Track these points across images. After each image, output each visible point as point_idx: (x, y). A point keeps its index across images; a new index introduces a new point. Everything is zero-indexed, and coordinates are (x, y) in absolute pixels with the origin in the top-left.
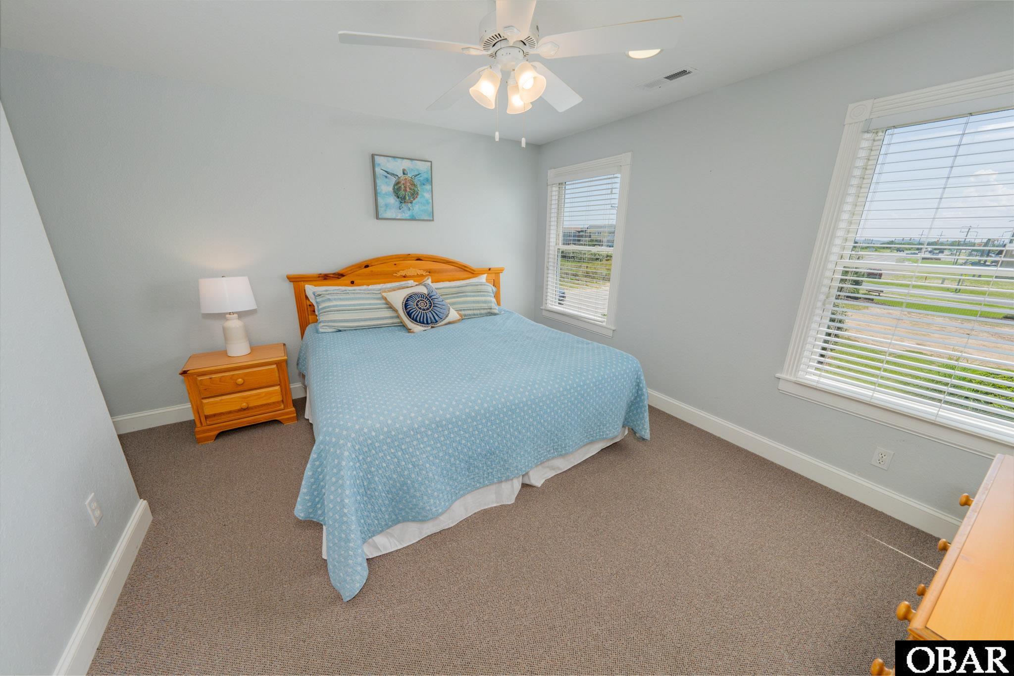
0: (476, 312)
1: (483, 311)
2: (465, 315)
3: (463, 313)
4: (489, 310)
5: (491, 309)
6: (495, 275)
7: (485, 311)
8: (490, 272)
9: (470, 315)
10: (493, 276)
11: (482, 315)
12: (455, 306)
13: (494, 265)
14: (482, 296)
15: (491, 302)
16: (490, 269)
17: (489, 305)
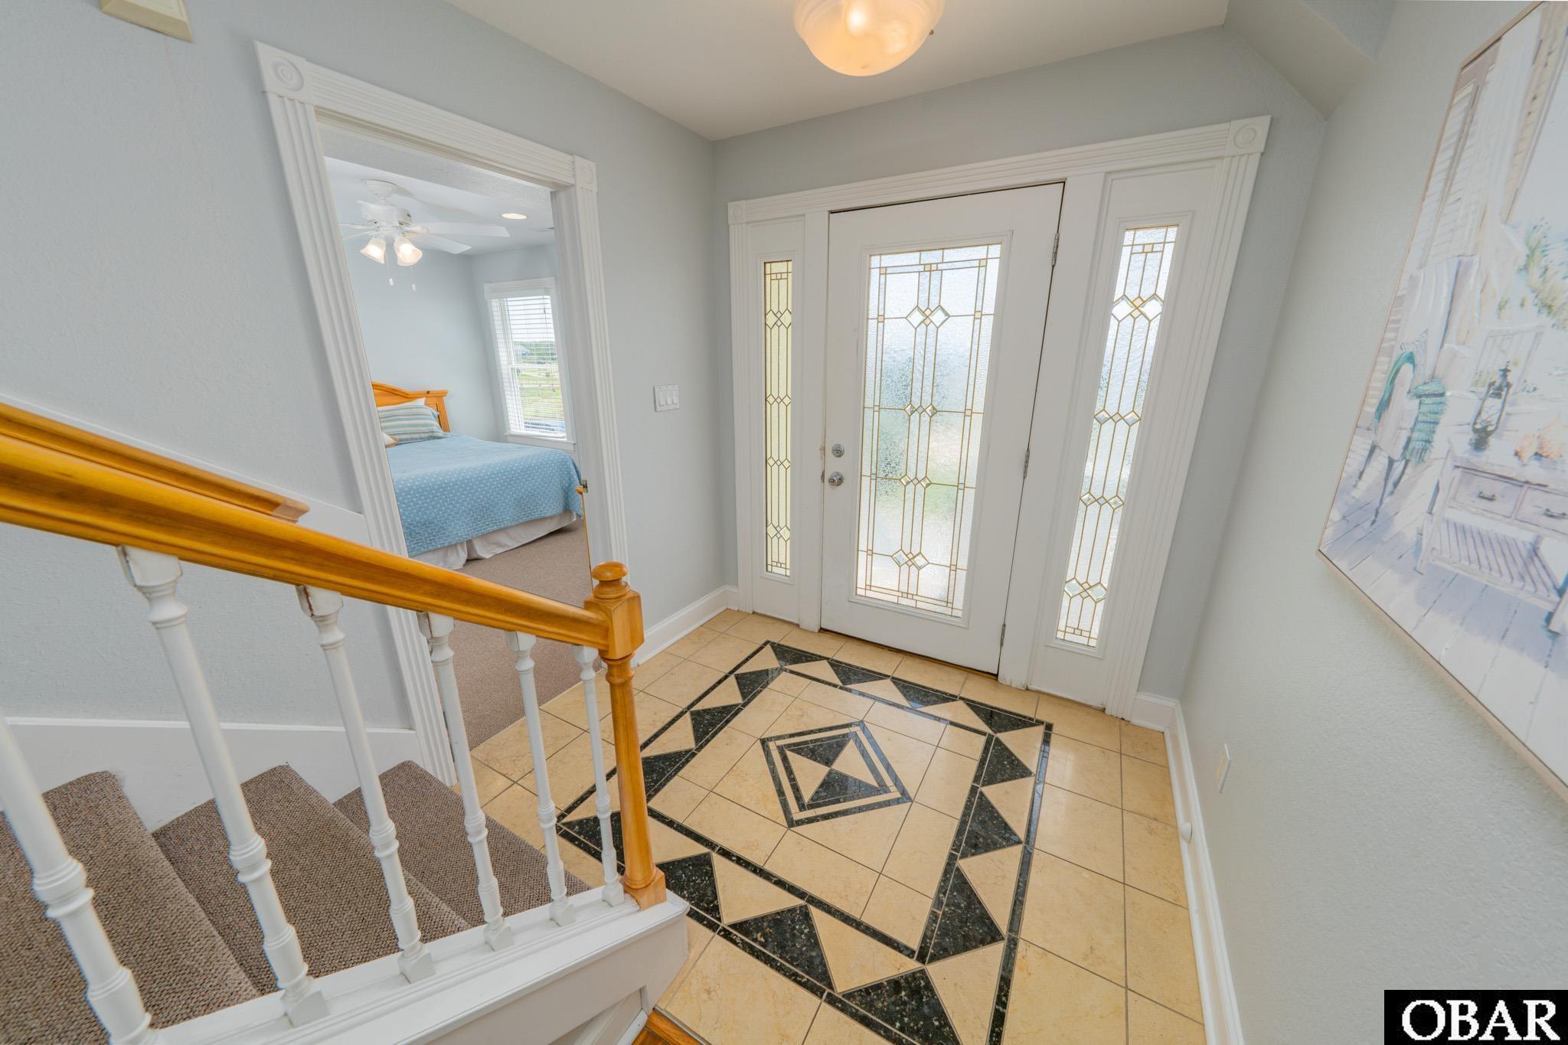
0: (414, 436)
1: (423, 435)
2: (401, 440)
3: (397, 437)
4: (431, 434)
5: (432, 432)
6: (436, 399)
7: (426, 435)
8: (429, 395)
9: (407, 440)
10: (434, 401)
11: (422, 439)
12: (388, 430)
13: (435, 387)
14: (421, 419)
15: (432, 425)
16: (428, 392)
17: (430, 428)
